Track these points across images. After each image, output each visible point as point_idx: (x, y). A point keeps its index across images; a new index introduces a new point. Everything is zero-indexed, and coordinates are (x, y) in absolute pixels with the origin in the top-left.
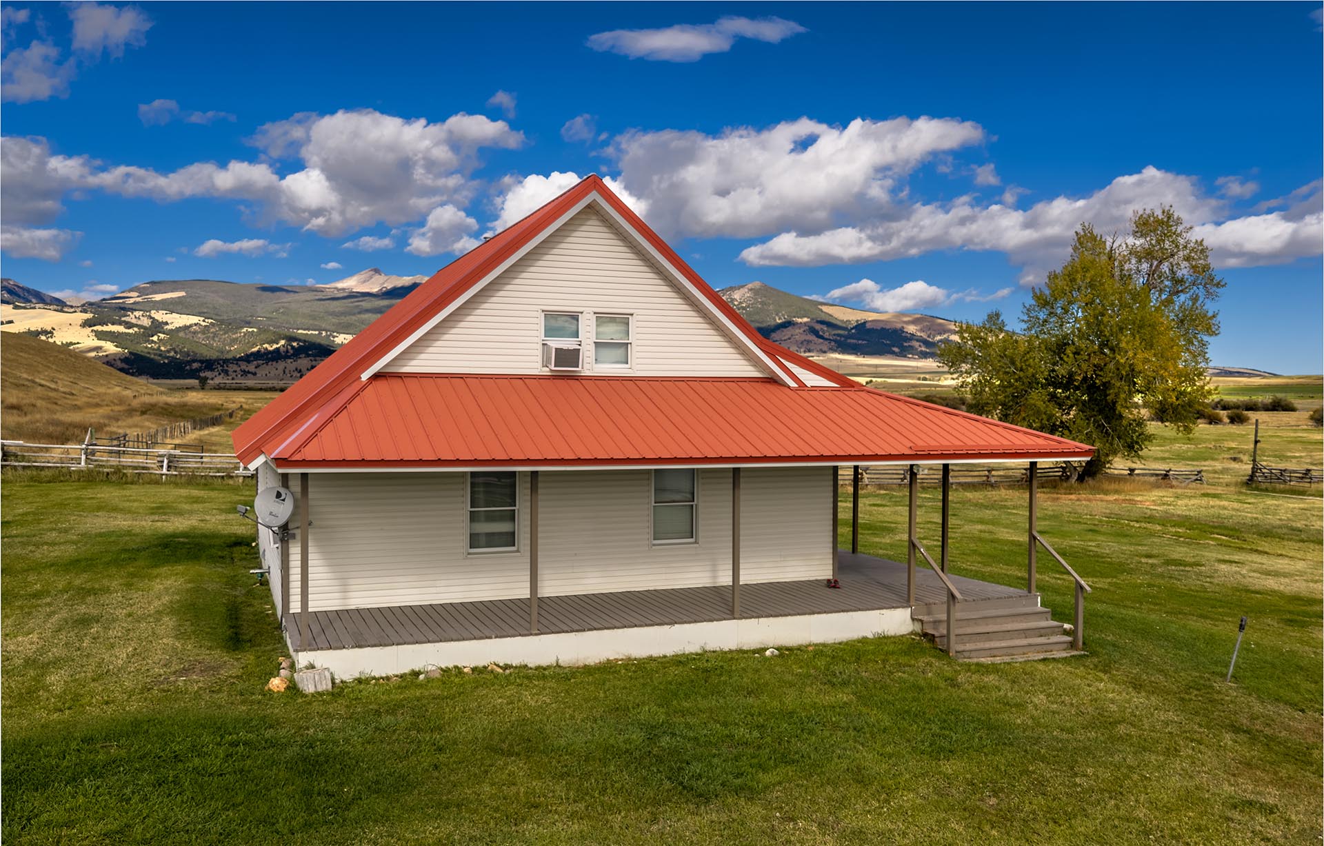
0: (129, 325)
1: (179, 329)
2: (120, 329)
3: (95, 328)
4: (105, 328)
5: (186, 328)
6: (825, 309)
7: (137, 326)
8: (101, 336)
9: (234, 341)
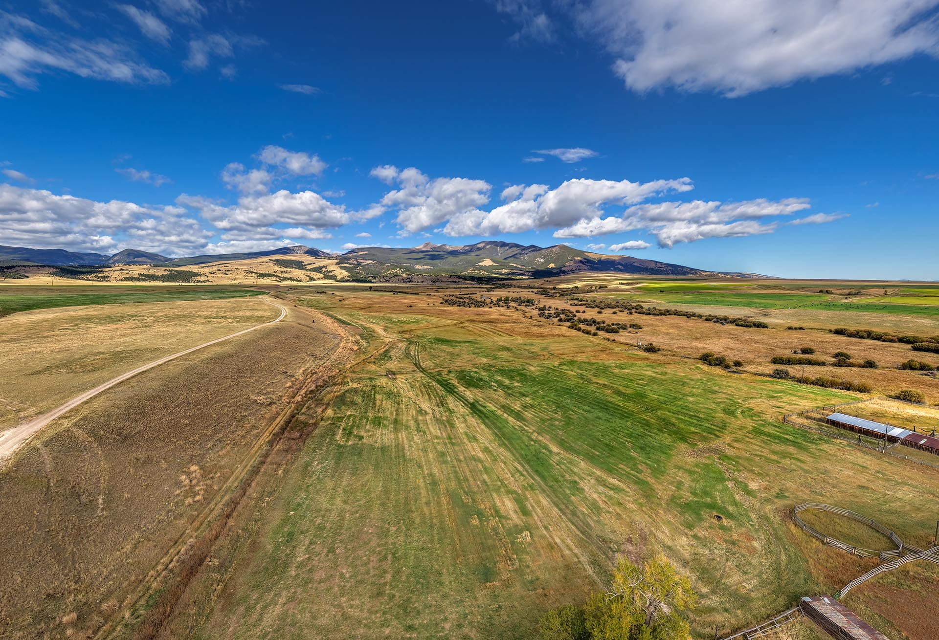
0: (350, 264)
1: (366, 265)
2: (348, 265)
3: (340, 265)
4: (343, 265)
5: (368, 264)
6: (586, 254)
7: (352, 264)
8: (342, 268)
9: (383, 269)
